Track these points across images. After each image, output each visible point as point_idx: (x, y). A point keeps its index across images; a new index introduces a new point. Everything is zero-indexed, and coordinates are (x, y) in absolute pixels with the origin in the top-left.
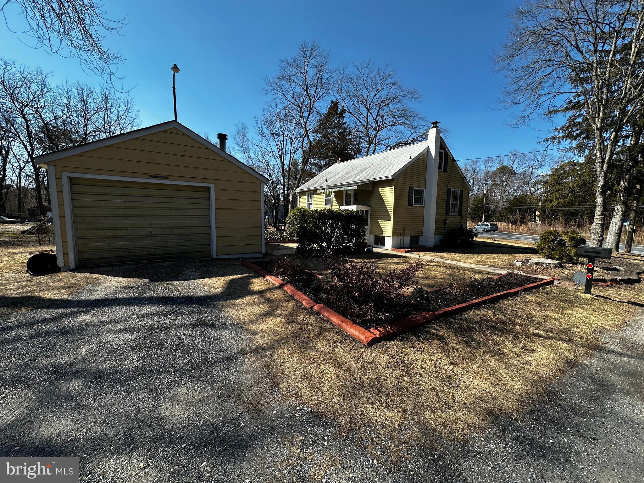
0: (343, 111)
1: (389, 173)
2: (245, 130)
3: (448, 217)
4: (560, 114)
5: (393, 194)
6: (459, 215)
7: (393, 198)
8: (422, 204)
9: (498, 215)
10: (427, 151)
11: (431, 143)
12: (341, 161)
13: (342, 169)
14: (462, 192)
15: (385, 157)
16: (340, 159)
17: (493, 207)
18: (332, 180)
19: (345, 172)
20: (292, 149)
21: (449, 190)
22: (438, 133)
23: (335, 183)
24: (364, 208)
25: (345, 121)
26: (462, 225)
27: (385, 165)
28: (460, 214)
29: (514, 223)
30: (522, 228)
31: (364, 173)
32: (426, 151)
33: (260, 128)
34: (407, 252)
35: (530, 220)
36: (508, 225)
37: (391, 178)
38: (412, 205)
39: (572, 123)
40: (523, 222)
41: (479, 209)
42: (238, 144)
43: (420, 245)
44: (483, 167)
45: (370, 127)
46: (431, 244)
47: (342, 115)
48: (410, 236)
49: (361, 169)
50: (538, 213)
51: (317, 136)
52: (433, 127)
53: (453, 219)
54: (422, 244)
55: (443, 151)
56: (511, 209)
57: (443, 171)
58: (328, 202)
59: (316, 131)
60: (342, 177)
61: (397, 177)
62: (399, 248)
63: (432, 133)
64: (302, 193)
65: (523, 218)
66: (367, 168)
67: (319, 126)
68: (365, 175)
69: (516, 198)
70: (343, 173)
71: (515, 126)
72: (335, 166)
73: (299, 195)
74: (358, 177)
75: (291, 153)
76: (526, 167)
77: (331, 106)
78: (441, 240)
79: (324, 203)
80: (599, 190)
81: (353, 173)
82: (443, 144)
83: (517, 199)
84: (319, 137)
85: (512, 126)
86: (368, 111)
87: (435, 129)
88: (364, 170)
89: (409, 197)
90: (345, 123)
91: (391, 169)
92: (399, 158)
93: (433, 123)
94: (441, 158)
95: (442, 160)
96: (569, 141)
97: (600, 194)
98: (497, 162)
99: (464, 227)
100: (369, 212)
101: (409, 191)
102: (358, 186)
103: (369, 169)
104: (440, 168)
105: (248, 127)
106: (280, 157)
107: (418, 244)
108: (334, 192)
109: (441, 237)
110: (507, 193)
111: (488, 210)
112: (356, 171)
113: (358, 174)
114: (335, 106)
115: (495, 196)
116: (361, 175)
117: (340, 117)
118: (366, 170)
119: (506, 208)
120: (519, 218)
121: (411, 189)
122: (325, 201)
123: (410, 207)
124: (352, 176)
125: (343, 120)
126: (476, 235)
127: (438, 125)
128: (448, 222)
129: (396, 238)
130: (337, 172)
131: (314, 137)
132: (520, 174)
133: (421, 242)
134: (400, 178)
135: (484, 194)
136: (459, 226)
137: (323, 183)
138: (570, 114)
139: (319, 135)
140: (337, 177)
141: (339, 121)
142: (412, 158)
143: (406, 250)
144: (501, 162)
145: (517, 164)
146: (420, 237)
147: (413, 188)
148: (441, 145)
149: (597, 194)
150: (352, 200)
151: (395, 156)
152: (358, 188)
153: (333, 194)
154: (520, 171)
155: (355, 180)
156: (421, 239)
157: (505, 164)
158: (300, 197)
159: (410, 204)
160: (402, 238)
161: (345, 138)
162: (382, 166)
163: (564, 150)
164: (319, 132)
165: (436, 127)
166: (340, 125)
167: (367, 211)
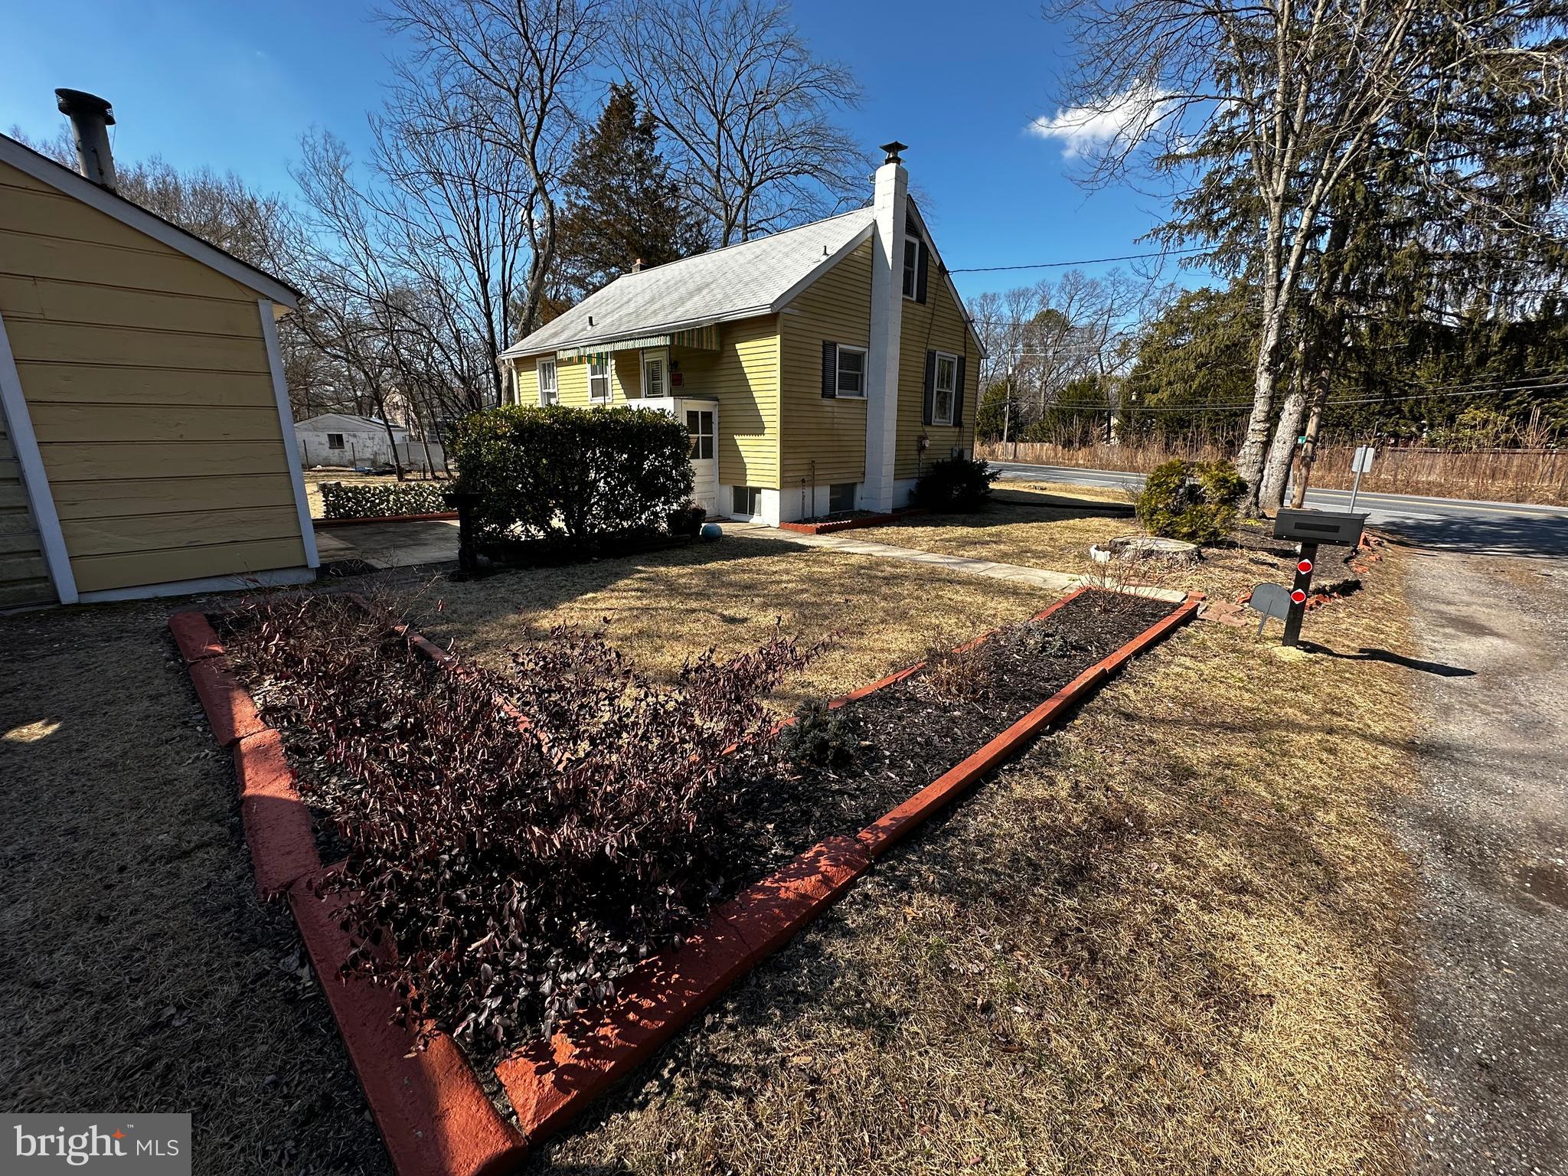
0: (651, 120)
1: (761, 298)
2: (337, 159)
3: (927, 429)
4: (1189, 166)
5: (778, 361)
6: (955, 425)
7: (778, 374)
8: (861, 395)
9: (1036, 425)
10: (873, 237)
11: (883, 213)
12: (643, 268)
13: (639, 289)
14: (962, 361)
15: (758, 252)
16: (638, 261)
17: (1024, 407)
18: (609, 320)
19: (647, 297)
20: (507, 231)
21: (931, 356)
22: (901, 178)
23: (614, 331)
24: (699, 406)
25: (656, 153)
26: (961, 453)
27: (756, 274)
28: (958, 423)
29: (1068, 444)
30: (1081, 455)
31: (696, 299)
32: (869, 234)
33: (394, 157)
34: (821, 531)
35: (1100, 438)
36: (1055, 450)
37: (768, 311)
38: (833, 396)
39: (1214, 191)
40: (1085, 442)
41: (998, 412)
42: (318, 203)
43: (856, 509)
44: (1005, 310)
45: (729, 175)
46: (885, 506)
47: (646, 131)
48: (832, 486)
49: (691, 286)
50: (1114, 421)
51: (578, 197)
52: (888, 161)
53: (940, 438)
54: (864, 507)
55: (916, 241)
56: (1063, 412)
57: (914, 298)
58: (599, 388)
59: (572, 179)
60: (637, 313)
61: (787, 310)
62: (799, 522)
63: (885, 177)
64: (524, 363)
65: (1086, 433)
66: (707, 285)
67: (582, 163)
68: (701, 304)
69: (1073, 386)
70: (640, 300)
71: (1090, 186)
72: (624, 280)
73: (517, 369)
74: (681, 310)
75: (504, 244)
76: (1095, 313)
77: (612, 101)
78: (911, 493)
79: (590, 394)
80: (1265, 358)
81: (667, 301)
82: (916, 219)
83: (1075, 388)
84: (583, 197)
85: (1084, 185)
86: (721, 123)
87: (892, 166)
88: (699, 290)
89: (824, 371)
90: (658, 159)
91: (770, 285)
92: (797, 256)
93: (888, 148)
94: (909, 262)
95: (912, 266)
96: (1202, 236)
97: (1268, 370)
98: (1037, 298)
99: (967, 457)
100: (715, 419)
101: (824, 353)
102: (672, 336)
103: (713, 286)
104: (907, 290)
105: (348, 148)
106: (473, 255)
107: (852, 506)
108: (616, 355)
109: (911, 484)
110: (1054, 375)
111: (1015, 414)
112: (675, 296)
113: (682, 301)
114: (622, 105)
115: (1031, 382)
116: (689, 305)
117: (643, 141)
118: (705, 292)
119: (1052, 410)
120: (1079, 433)
121: (828, 347)
122: (589, 384)
123: (826, 402)
124: (663, 308)
125: (653, 150)
126: (993, 477)
127: (900, 154)
128: (927, 443)
129: (789, 492)
130: (625, 299)
131: (568, 195)
132: (1082, 330)
133: (860, 504)
134: (796, 312)
135: (1009, 377)
136: (955, 455)
137: (584, 329)
138: (1209, 164)
139: (584, 192)
140: (624, 311)
141: (639, 155)
142: (831, 252)
143: (819, 525)
144: (1044, 301)
145: (1077, 305)
146: (859, 487)
147: (835, 344)
148: (910, 222)
149: (1260, 369)
150: (665, 381)
151: (786, 250)
152: (672, 340)
153: (612, 363)
154: (1084, 322)
155: (671, 318)
156: (860, 491)
157: (1052, 306)
158: (519, 374)
159: (827, 393)
160: (808, 491)
161: (661, 205)
162: (746, 279)
163: (1191, 259)
164: (582, 184)
165: (897, 160)
166: (645, 165)
167: (707, 416)
